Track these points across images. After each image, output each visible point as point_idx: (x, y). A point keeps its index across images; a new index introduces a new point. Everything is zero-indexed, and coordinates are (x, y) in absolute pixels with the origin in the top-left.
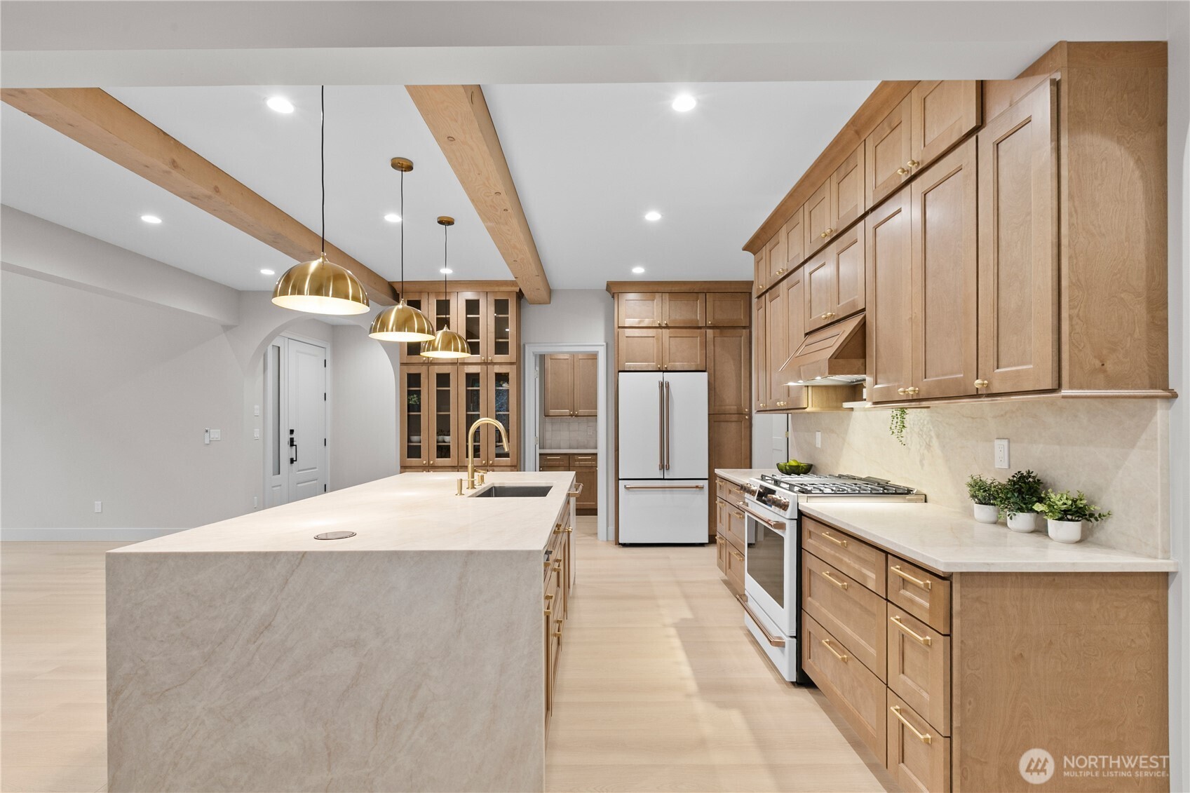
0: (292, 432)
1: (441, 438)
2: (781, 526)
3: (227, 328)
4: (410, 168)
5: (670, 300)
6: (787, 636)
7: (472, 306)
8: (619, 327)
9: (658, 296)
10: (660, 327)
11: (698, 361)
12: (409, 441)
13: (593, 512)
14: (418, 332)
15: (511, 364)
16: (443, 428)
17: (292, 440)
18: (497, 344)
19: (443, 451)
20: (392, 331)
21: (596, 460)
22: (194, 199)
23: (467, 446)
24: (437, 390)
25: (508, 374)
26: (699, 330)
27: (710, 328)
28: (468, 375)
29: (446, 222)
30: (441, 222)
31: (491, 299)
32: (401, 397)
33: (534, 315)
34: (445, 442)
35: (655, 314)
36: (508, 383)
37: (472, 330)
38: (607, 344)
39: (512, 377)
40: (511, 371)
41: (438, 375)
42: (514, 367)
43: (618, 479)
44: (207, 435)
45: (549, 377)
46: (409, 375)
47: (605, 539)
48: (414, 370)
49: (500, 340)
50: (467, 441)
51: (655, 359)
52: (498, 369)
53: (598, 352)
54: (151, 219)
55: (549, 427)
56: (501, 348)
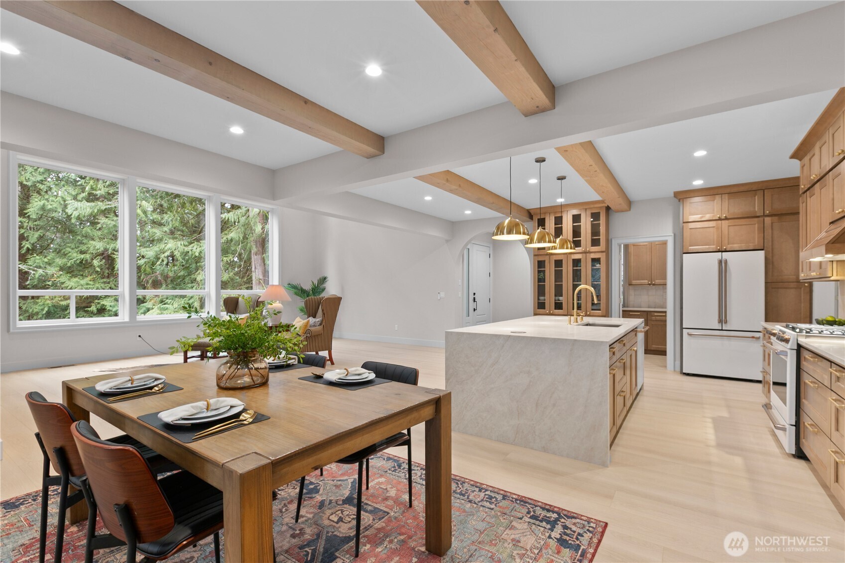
0: (474, 294)
1: (557, 298)
2: (785, 354)
3: (447, 241)
4: (544, 160)
5: (729, 199)
6: (788, 424)
7: (577, 218)
8: (684, 223)
9: (718, 198)
10: (720, 219)
11: (756, 241)
12: (538, 299)
13: (663, 353)
14: (548, 242)
15: (602, 252)
16: (559, 291)
17: (474, 298)
18: (592, 240)
19: (558, 306)
20: (536, 243)
21: (665, 316)
22: (451, 191)
23: (573, 303)
24: (555, 270)
25: (600, 258)
26: (756, 219)
27: (768, 216)
28: (574, 260)
29: (561, 178)
30: (559, 179)
31: (589, 213)
32: (534, 274)
33: (618, 220)
34: (559, 300)
35: (715, 210)
36: (600, 264)
37: (576, 232)
38: (675, 235)
39: (603, 260)
40: (602, 257)
41: (555, 261)
42: (604, 254)
43: (682, 328)
44: (439, 295)
45: (632, 259)
46: (539, 262)
47: (673, 370)
48: (541, 259)
49: (595, 238)
50: (573, 300)
51: (715, 243)
52: (593, 256)
53: (667, 240)
54: (428, 198)
55: (632, 292)
56: (595, 242)
